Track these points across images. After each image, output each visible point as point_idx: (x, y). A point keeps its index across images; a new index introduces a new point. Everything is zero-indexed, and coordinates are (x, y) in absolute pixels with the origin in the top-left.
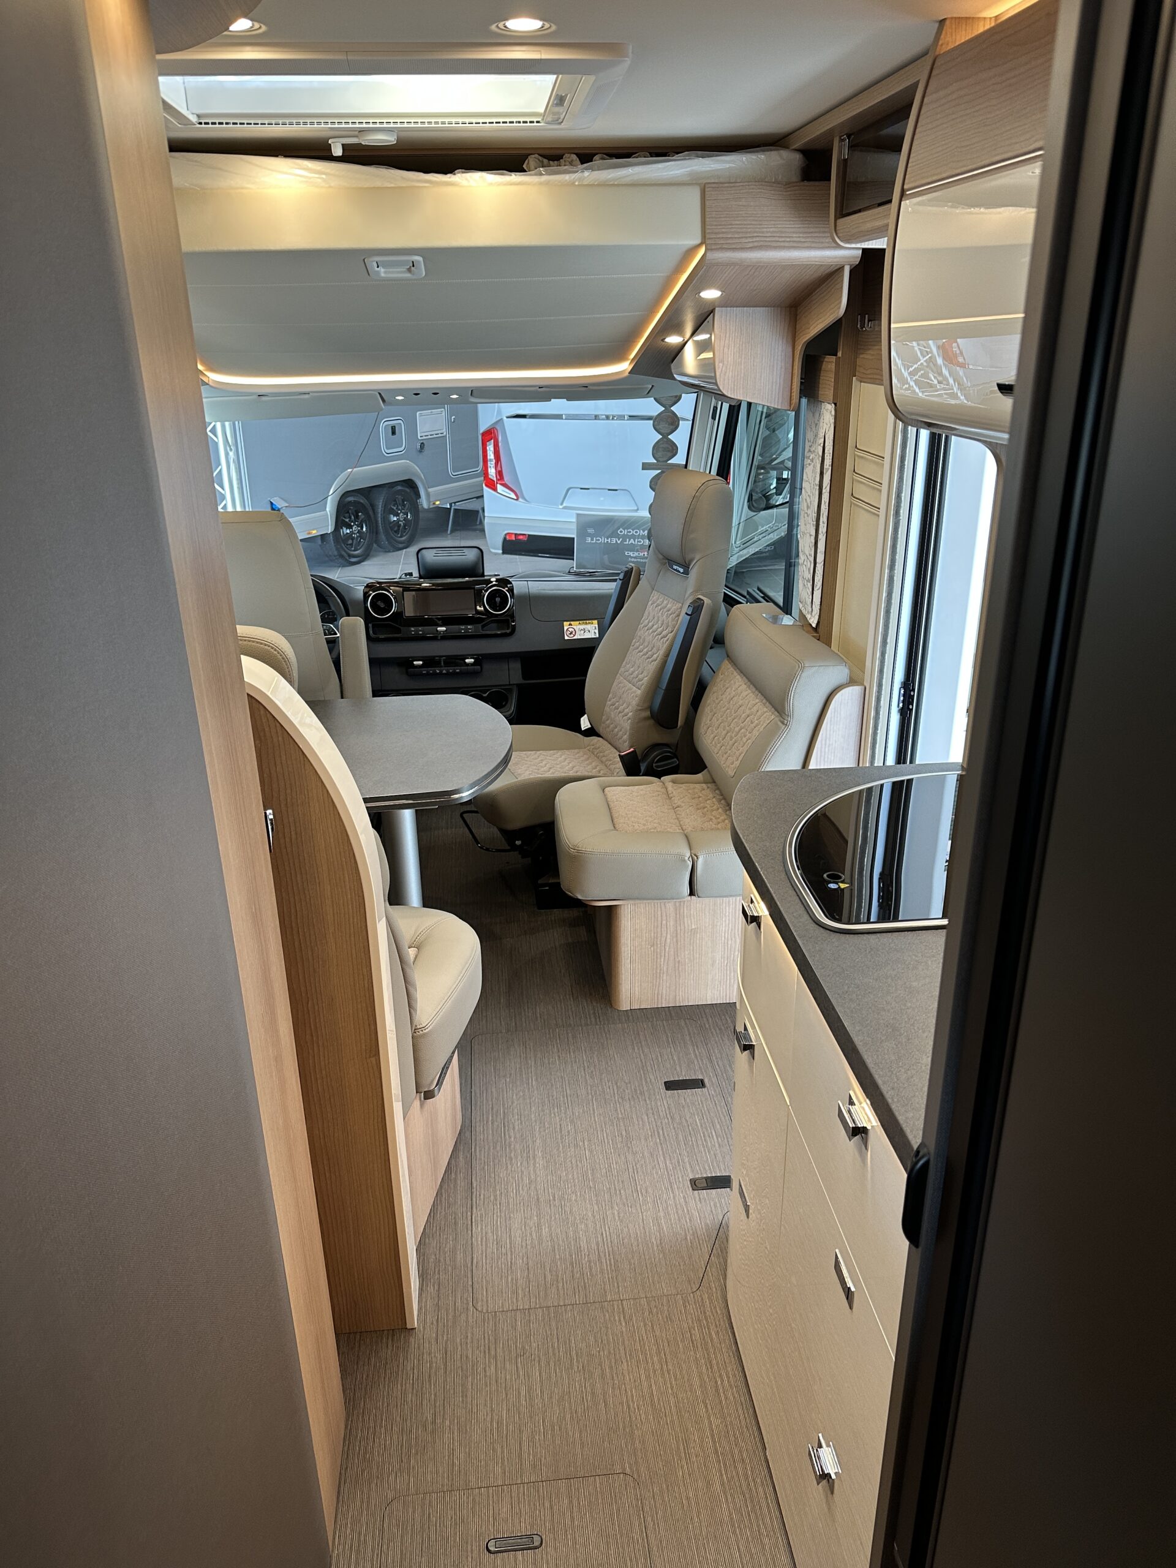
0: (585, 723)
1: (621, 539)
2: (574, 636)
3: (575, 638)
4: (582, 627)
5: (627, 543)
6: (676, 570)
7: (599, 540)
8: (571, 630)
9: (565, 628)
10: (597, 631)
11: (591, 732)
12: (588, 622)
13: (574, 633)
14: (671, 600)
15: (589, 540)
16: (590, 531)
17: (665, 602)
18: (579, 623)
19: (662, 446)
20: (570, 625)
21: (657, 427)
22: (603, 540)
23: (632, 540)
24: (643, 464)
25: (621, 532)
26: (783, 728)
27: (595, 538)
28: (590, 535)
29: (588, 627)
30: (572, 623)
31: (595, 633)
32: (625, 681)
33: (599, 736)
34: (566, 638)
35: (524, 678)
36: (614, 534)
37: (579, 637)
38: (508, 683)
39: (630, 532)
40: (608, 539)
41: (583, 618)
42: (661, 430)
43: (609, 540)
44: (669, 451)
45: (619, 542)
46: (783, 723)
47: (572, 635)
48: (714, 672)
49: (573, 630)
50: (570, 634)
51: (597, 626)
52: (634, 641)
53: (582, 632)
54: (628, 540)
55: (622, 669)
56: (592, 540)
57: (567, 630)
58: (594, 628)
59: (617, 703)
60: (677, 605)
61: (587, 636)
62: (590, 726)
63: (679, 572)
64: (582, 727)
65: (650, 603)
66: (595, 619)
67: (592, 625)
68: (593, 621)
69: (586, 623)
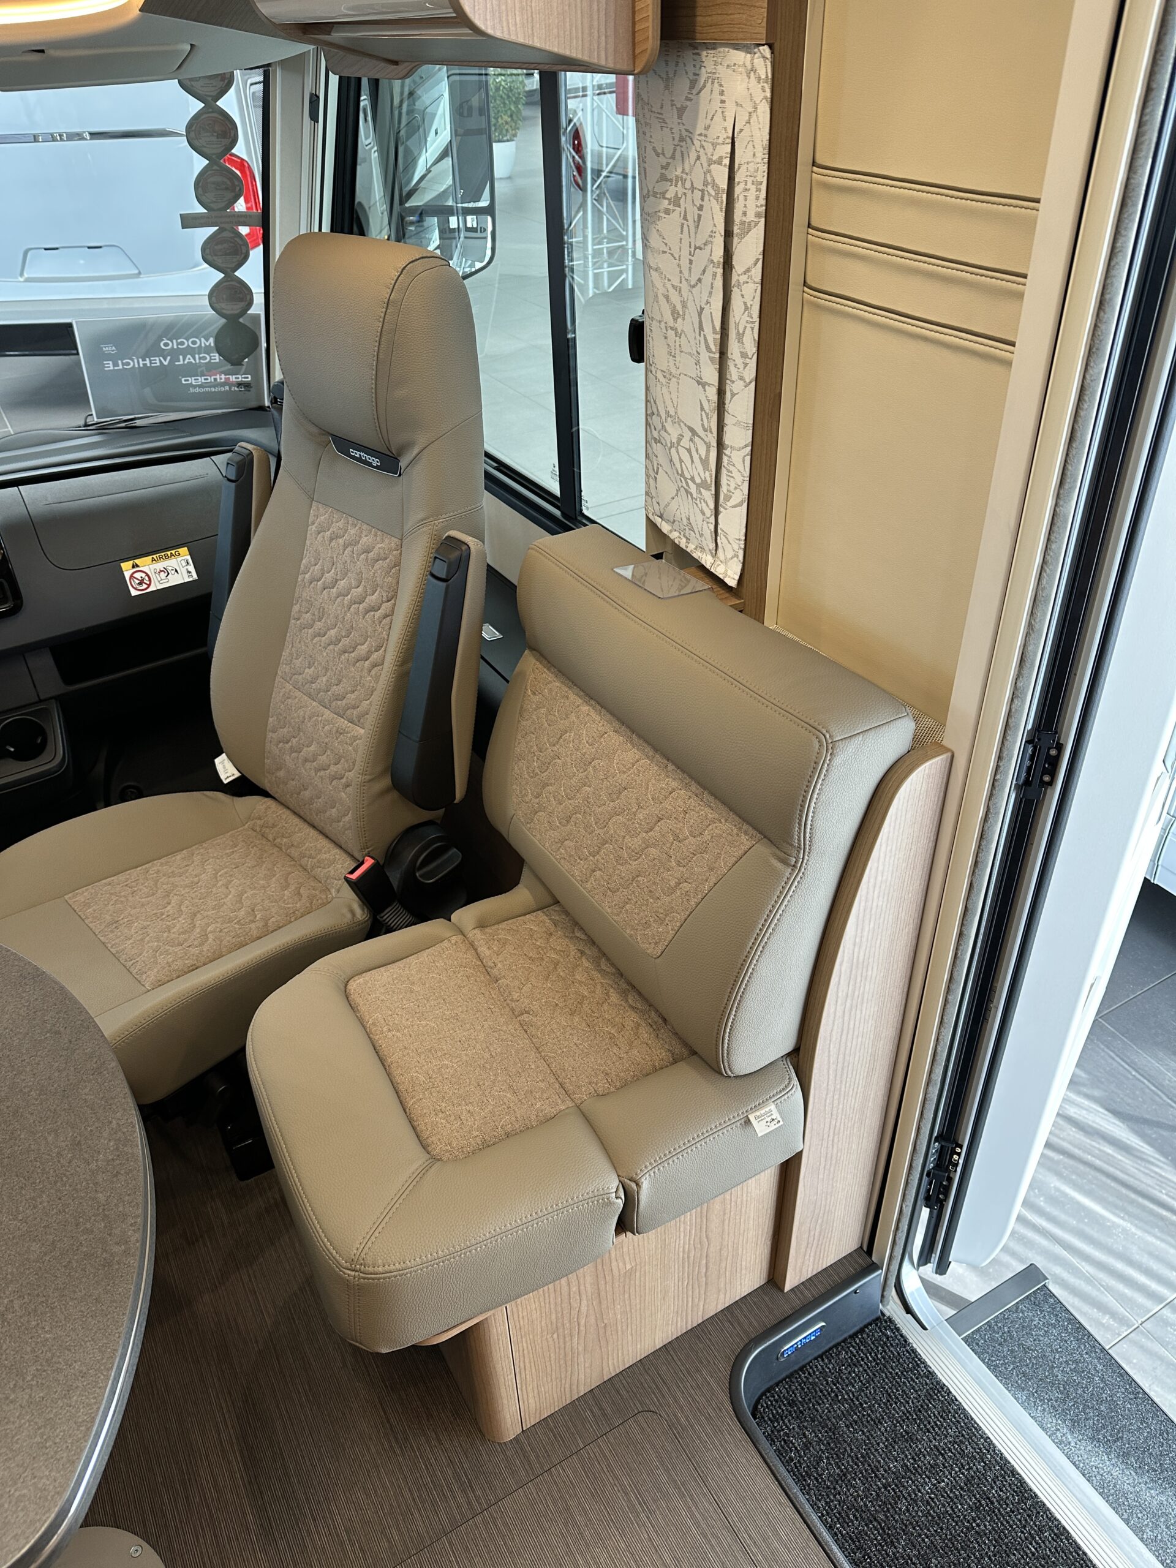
0: (226, 769)
1: (169, 358)
2: (149, 585)
3: (152, 588)
4: (160, 565)
5: (181, 362)
6: (359, 460)
7: (128, 364)
8: (138, 575)
9: (127, 575)
10: (191, 568)
11: (243, 787)
12: (169, 553)
13: (146, 580)
14: (365, 526)
15: (109, 365)
16: (109, 349)
17: (352, 531)
18: (153, 560)
19: (211, 180)
20: (135, 566)
21: (196, 143)
22: (135, 363)
23: (189, 356)
24: (183, 217)
25: (166, 345)
26: (787, 874)
27: (120, 362)
28: (109, 357)
29: (172, 563)
30: (137, 561)
31: (189, 572)
32: (298, 694)
33: (265, 794)
34: (134, 593)
35: (67, 679)
36: (154, 350)
37: (160, 587)
38: (37, 699)
39: (182, 343)
40: (144, 360)
41: (159, 547)
42: (205, 150)
43: (147, 362)
44: (227, 189)
45: (166, 363)
46: (785, 862)
47: (145, 586)
48: (508, 681)
49: (143, 575)
50: (140, 584)
51: (189, 557)
52: (296, 608)
53: (163, 575)
54: (181, 357)
55: (283, 669)
56: (115, 364)
57: (132, 576)
58: (184, 564)
59: (294, 741)
60: (387, 541)
61: (175, 580)
62: (237, 774)
63: (370, 464)
64: (223, 776)
65: (313, 528)
66: (181, 546)
67: (179, 559)
68: (180, 550)
69: (167, 557)
